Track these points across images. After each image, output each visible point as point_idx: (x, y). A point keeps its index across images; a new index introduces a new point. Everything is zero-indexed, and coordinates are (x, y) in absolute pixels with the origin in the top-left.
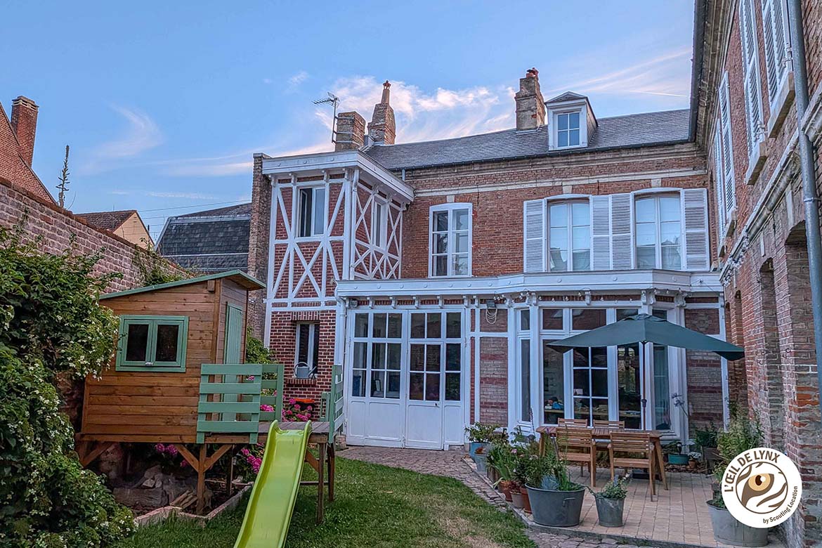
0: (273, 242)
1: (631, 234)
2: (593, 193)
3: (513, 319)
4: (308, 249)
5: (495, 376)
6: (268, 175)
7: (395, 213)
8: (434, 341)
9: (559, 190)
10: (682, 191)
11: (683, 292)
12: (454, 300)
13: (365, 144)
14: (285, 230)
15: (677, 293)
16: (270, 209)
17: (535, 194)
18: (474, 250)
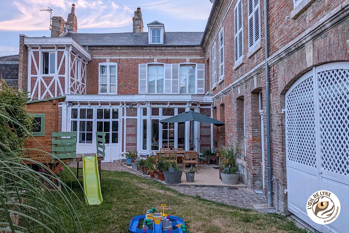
0: (30, 76)
1: (179, 79)
2: (165, 63)
3: (140, 111)
4: (48, 80)
5: (132, 133)
6: (27, 45)
7: (83, 64)
8: (107, 120)
9: (152, 60)
10: (197, 64)
11: (201, 102)
12: (115, 104)
13: (65, 31)
14: (36, 70)
15: (198, 103)
16: (28, 60)
17: (144, 61)
18: (118, 82)
